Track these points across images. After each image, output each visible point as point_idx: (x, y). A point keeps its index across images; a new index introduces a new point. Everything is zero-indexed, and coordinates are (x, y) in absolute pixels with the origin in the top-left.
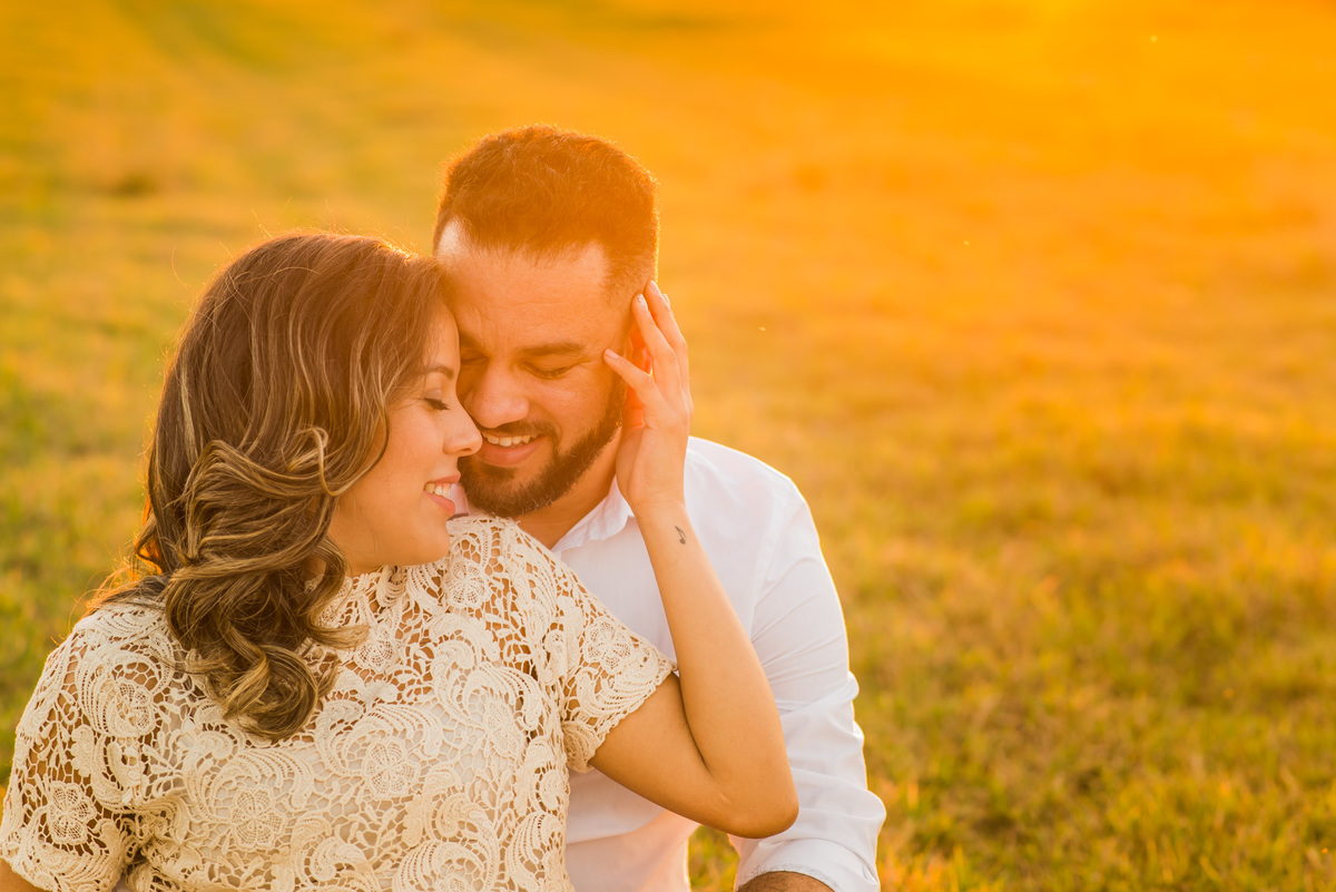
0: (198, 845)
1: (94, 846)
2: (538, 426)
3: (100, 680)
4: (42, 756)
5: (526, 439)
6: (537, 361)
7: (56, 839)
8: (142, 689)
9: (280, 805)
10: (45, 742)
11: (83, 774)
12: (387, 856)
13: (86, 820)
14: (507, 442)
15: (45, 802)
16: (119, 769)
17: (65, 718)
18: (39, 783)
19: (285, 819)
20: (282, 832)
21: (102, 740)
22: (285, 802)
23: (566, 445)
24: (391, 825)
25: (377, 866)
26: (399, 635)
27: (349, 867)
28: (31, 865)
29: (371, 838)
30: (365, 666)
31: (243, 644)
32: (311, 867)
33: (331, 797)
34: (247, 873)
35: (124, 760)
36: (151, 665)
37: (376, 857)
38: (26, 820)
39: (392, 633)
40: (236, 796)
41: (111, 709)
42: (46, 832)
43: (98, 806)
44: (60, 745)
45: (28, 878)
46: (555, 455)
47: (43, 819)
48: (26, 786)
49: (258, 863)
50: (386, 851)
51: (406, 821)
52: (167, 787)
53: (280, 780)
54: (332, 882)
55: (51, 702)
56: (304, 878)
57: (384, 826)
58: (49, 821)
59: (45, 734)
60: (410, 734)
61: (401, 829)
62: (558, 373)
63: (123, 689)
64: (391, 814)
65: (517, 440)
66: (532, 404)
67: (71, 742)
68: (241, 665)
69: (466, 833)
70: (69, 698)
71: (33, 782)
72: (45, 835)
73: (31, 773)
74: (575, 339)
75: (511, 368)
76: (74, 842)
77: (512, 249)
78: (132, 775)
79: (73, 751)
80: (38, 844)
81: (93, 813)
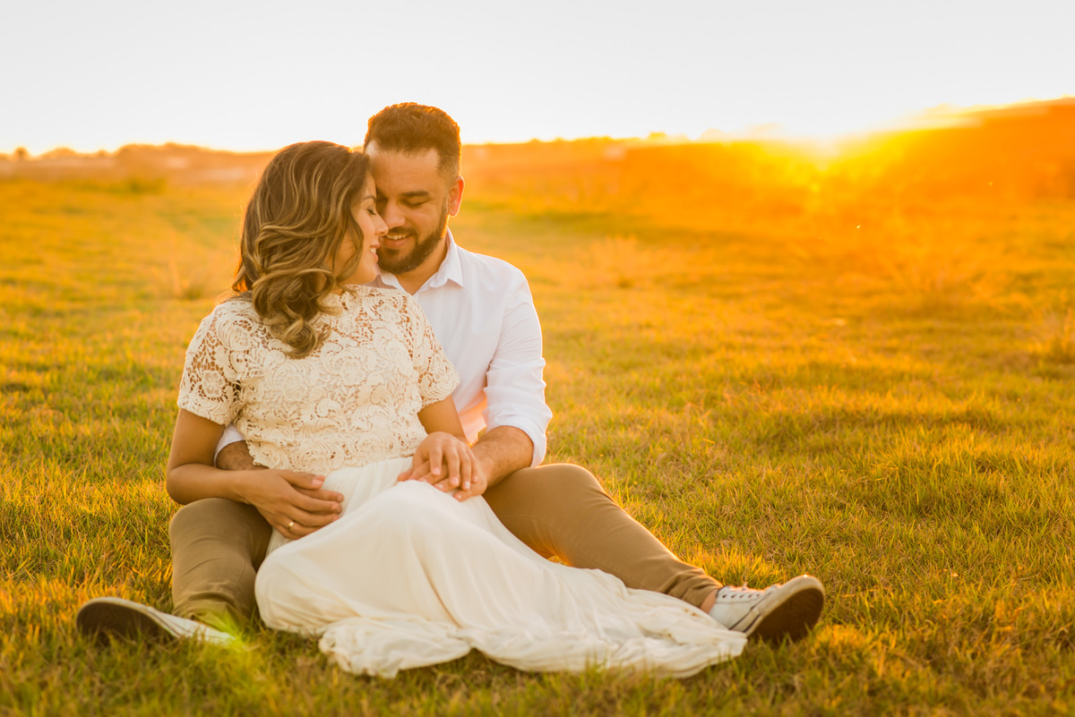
0: (268, 401)
1: (224, 398)
2: (409, 230)
3: (227, 326)
4: (199, 360)
5: (404, 236)
6: (409, 200)
7: (208, 395)
8: (246, 331)
9: (305, 383)
10: (201, 353)
11: (220, 367)
12: (349, 409)
13: (222, 386)
14: (396, 237)
15: (200, 380)
16: (236, 364)
17: (210, 342)
18: (198, 372)
19: (306, 389)
20: (305, 394)
21: (228, 352)
22: (307, 381)
23: (422, 239)
24: (352, 395)
25: (345, 412)
26: (356, 320)
27: (334, 411)
28: (196, 407)
29: (343, 399)
30: (341, 331)
31: (291, 313)
32: (318, 410)
33: (326, 381)
34: (290, 413)
35: (238, 361)
36: (249, 322)
37: (345, 408)
38: (192, 389)
39: (354, 319)
40: (285, 378)
41: (232, 338)
42: (203, 392)
43: (226, 380)
44: (208, 354)
45: (196, 413)
46: (416, 243)
47: (200, 387)
48: (192, 374)
49: (294, 408)
50: (350, 406)
51: (359, 394)
52: (256, 373)
53: (305, 372)
54: (326, 417)
55: (204, 336)
56: (315, 415)
57: (349, 395)
58: (203, 387)
59: (201, 350)
60: (362, 360)
61: (356, 397)
62: (418, 205)
63: (238, 330)
64: (352, 390)
65: (400, 237)
66: (407, 220)
67: (214, 353)
68: (291, 321)
69: (382, 402)
70: (212, 334)
71: (195, 372)
72: (202, 394)
73: (194, 368)
74: (425, 189)
75: (397, 203)
76: (216, 396)
77: (398, 151)
78: (241, 367)
79: (215, 356)
80: (199, 398)
81: (224, 383)
